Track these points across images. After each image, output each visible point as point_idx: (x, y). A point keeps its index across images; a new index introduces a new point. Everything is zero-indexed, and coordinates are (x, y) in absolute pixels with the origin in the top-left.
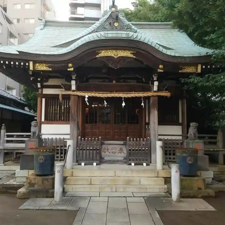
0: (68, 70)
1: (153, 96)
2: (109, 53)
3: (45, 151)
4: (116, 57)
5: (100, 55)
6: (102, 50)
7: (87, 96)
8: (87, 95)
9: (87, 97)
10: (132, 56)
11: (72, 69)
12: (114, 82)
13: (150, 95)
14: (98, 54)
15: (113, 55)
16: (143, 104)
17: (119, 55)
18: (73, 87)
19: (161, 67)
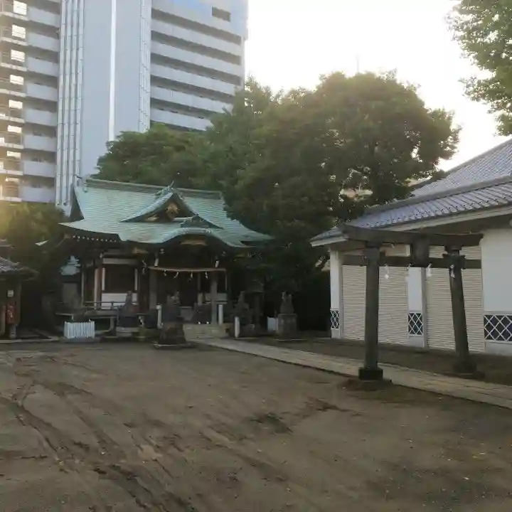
1: (214, 271)
13: (211, 271)
16: (207, 277)
18: (156, 265)
19: (224, 253)
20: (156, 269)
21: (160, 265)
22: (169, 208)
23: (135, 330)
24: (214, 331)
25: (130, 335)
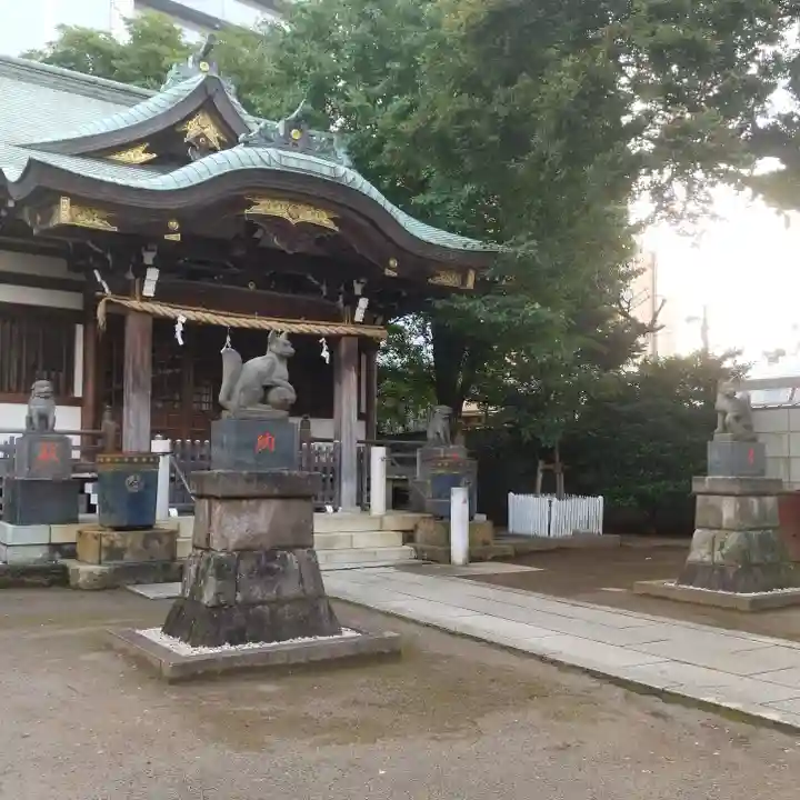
0: (166, 237)
1: (349, 335)
2: (279, 208)
3: (144, 460)
4: (293, 222)
5: (255, 210)
6: (261, 197)
7: (182, 319)
8: (182, 316)
9: (184, 321)
10: (330, 225)
11: (176, 237)
12: (252, 287)
13: (341, 332)
14: (250, 204)
15: (285, 215)
16: (325, 354)
17: (302, 218)
18: (149, 289)
19: (393, 263)
20: (147, 306)
21: (162, 295)
22: (192, 129)
23: (62, 534)
24: (362, 541)
25: (38, 554)
